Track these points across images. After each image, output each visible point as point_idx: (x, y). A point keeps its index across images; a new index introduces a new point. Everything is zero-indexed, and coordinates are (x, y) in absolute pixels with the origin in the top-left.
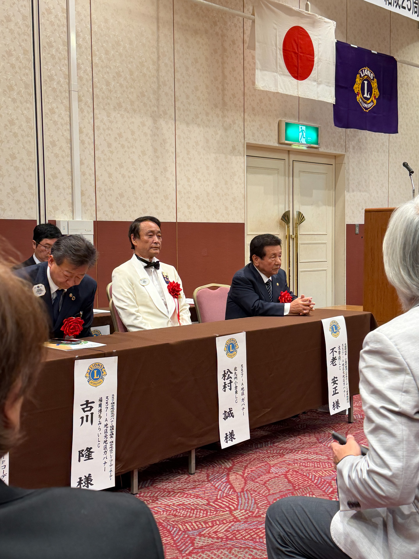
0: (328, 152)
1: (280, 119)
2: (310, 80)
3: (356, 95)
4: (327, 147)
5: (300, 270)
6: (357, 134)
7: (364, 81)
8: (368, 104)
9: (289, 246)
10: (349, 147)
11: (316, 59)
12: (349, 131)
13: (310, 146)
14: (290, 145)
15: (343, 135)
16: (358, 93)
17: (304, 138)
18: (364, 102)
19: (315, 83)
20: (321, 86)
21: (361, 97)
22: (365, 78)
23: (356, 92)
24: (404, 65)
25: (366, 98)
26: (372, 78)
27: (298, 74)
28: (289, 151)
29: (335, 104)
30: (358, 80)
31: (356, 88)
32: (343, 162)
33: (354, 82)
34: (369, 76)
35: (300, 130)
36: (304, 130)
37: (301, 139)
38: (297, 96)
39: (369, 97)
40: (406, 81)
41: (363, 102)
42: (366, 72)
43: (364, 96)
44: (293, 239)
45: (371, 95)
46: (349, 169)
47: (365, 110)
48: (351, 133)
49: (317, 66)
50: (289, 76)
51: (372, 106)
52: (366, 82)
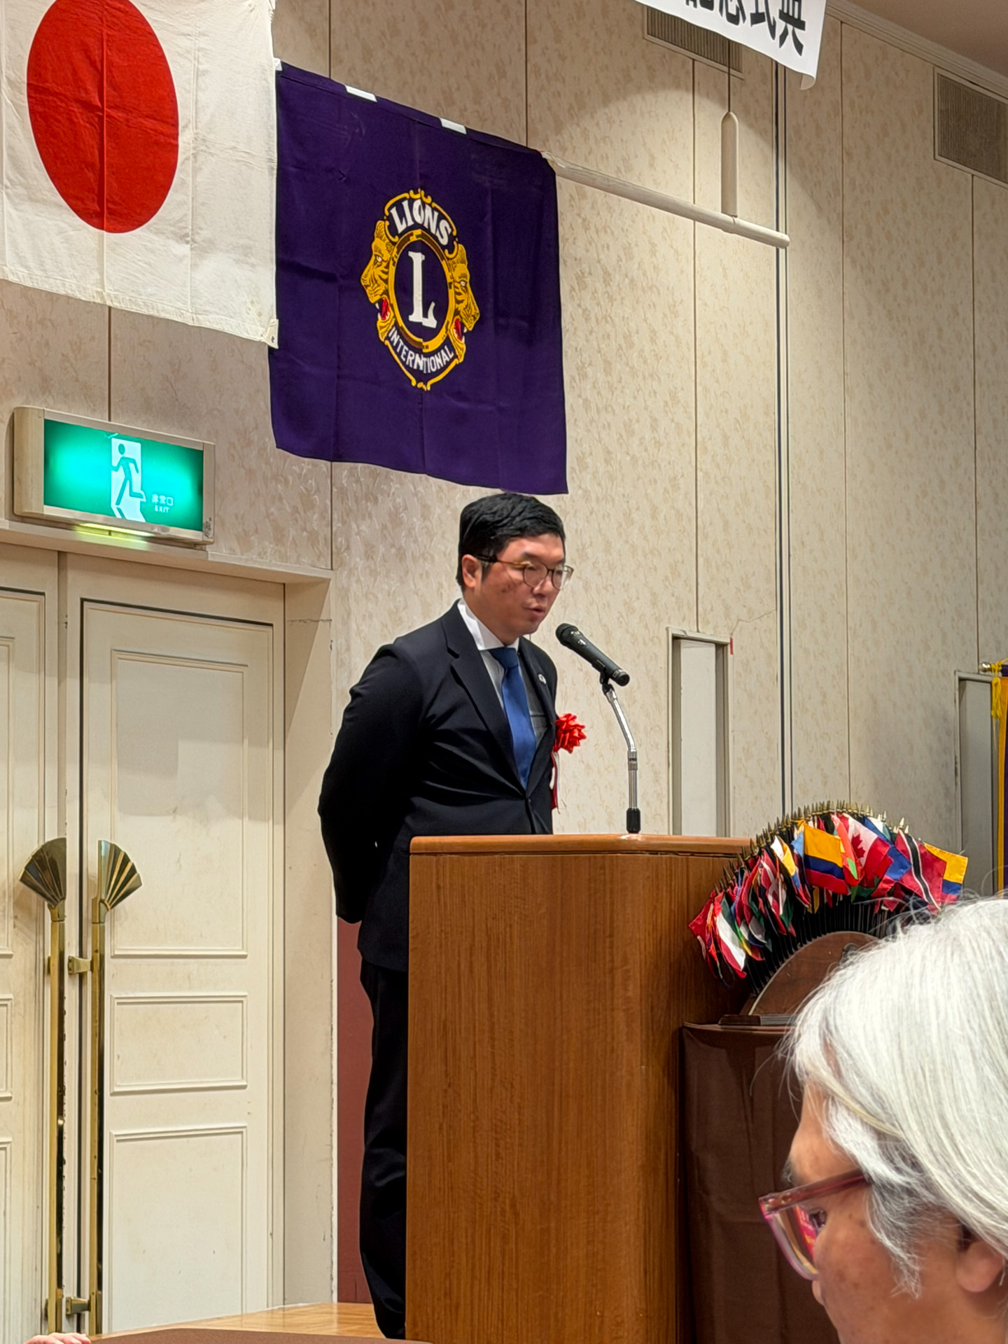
0: (250, 564)
1: (17, 403)
2: (158, 232)
3: (371, 312)
4: (244, 540)
5: (115, 1133)
6: (385, 487)
7: (411, 254)
8: (428, 355)
9: (61, 1013)
10: (348, 548)
11: (185, 140)
12: (345, 473)
13: (164, 534)
14: (68, 525)
15: (318, 490)
16: (381, 302)
17: (132, 494)
18: (411, 348)
19: (185, 249)
20: (214, 265)
21: (396, 324)
22: (413, 239)
23: (373, 299)
24: (588, 188)
25: (418, 329)
26: (444, 241)
27: (101, 204)
28: (61, 554)
29: (275, 345)
30: (382, 247)
31: (374, 280)
32: (324, 616)
33: (363, 255)
34: (433, 230)
35: (116, 457)
36: (134, 462)
37: (118, 503)
38: (98, 301)
39: (431, 322)
40: (599, 262)
41: (406, 343)
42: (416, 212)
43: (412, 318)
44: (82, 976)
45: (440, 315)
46: (348, 649)
47: (414, 383)
48: (358, 481)
49: (190, 170)
50: (60, 206)
51: (448, 363)
52: (417, 258)
